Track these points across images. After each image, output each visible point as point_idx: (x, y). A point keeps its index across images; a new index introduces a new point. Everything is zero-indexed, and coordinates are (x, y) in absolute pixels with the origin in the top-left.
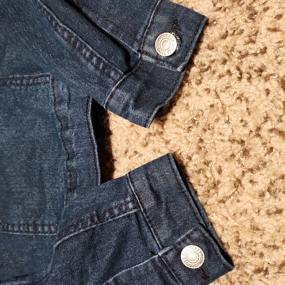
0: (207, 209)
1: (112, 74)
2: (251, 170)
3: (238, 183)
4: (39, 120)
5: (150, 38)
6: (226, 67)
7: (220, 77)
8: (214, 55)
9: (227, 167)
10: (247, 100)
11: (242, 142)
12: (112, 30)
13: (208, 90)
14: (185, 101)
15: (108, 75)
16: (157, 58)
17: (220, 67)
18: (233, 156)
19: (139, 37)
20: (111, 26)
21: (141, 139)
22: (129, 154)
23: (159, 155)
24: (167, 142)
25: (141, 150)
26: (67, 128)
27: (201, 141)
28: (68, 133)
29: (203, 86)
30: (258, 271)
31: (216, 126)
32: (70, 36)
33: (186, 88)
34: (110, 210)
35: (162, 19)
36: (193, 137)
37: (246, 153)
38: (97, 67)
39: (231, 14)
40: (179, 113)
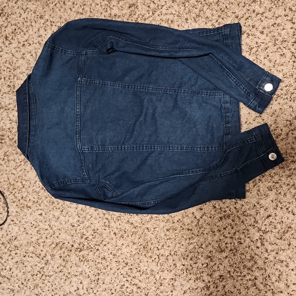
0: (277, 142)
1: (251, 95)
2: (292, 130)
3: (287, 134)
4: (213, 108)
5: (263, 84)
6: (286, 96)
7: (284, 99)
8: (282, 92)
9: (284, 129)
10: (292, 108)
11: (290, 121)
12: (249, 80)
13: (279, 103)
14: (270, 106)
15: (249, 95)
16: (265, 91)
17: (284, 96)
18: (287, 125)
19: (259, 84)
20: (249, 79)
21: (252, 118)
22: (247, 123)
23: (260, 124)
24: (263, 120)
25: (252, 122)
26: (228, 112)
27: (276, 120)
28: (229, 114)
29: (277, 102)
30: (293, 161)
31: (281, 115)
32: (236, 81)
33: (272, 102)
34: (247, 140)
35: (268, 79)
36: (273, 118)
37: (291, 124)
38: (245, 92)
39: (290, 80)
40: (268, 110)
